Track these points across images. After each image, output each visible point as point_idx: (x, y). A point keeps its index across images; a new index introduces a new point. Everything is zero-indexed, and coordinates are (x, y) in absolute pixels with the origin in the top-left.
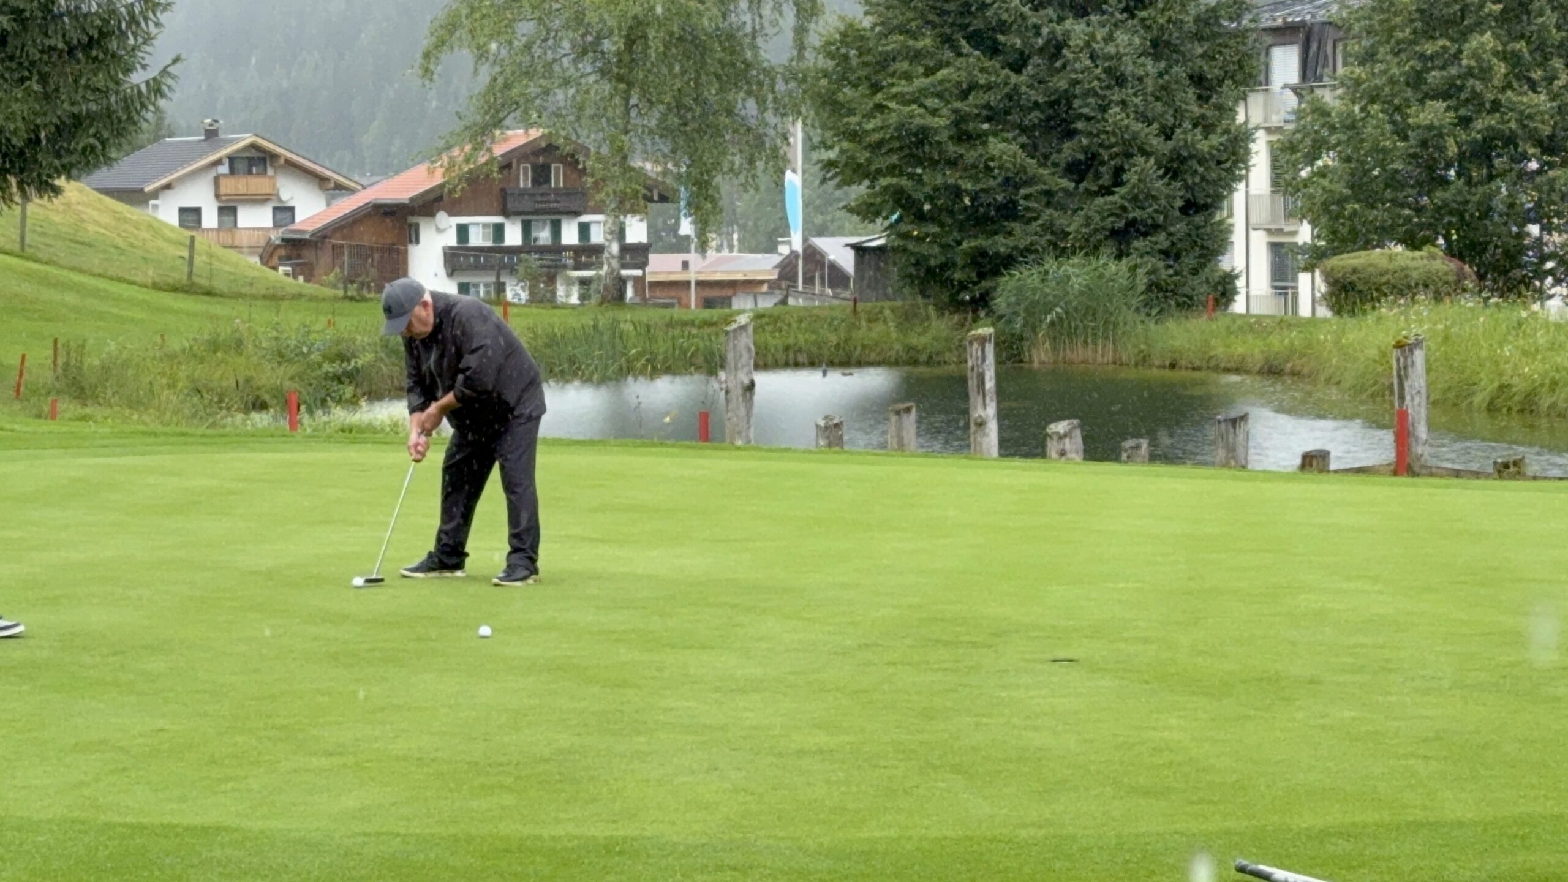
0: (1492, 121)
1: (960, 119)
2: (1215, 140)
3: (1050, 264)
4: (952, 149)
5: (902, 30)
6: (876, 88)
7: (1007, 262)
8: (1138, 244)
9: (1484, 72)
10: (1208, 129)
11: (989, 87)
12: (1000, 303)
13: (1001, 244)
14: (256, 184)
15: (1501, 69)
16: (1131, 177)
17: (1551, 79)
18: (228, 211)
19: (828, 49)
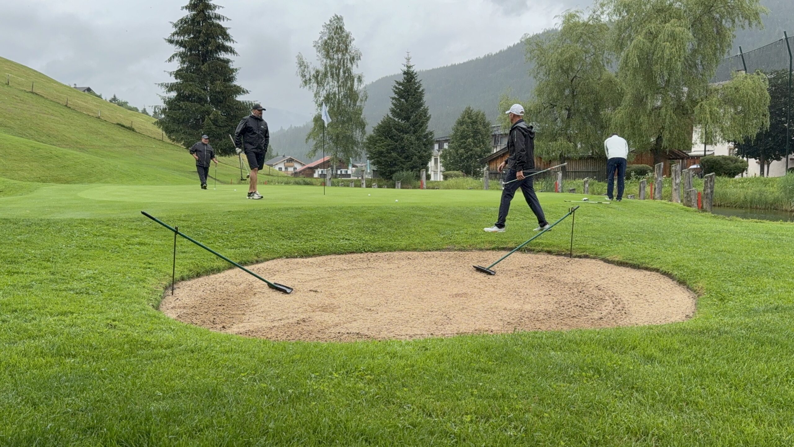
0: (471, 152)
1: (387, 150)
2: (427, 153)
3: (401, 172)
4: (386, 154)
5: (379, 136)
6: (375, 145)
7: (394, 172)
8: (415, 169)
9: (470, 145)
10: (425, 152)
11: (392, 145)
12: (393, 178)
13: (394, 169)
14: (290, 164)
15: (473, 144)
16: (413, 159)
17: (480, 146)
18: (286, 168)
19: (368, 139)
